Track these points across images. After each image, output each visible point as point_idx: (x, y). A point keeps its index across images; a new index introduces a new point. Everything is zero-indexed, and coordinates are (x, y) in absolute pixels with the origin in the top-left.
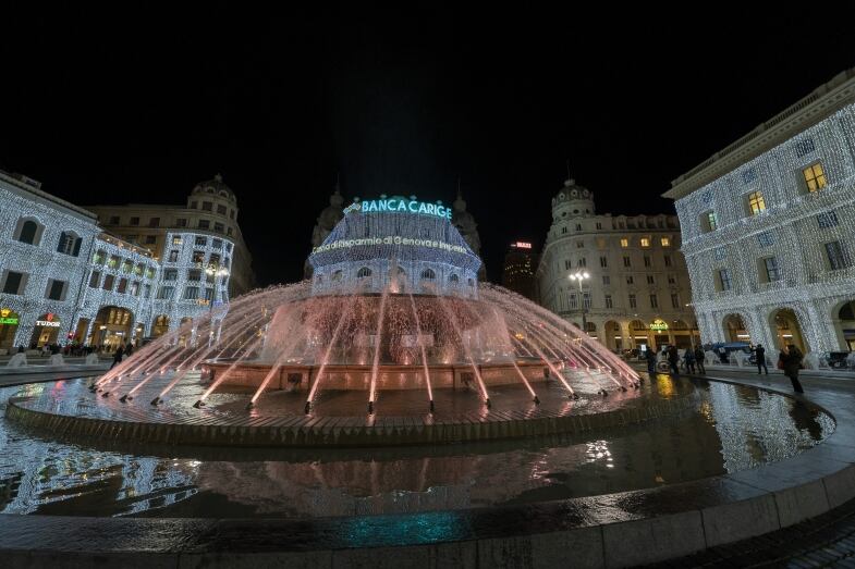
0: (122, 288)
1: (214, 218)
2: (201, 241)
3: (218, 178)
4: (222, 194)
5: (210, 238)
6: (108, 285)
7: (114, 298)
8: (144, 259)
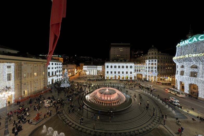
0: (140, 71)
1: (151, 56)
2: (149, 61)
3: (153, 46)
4: (152, 50)
5: (151, 60)
6: (137, 71)
7: (139, 73)
8: (142, 66)
